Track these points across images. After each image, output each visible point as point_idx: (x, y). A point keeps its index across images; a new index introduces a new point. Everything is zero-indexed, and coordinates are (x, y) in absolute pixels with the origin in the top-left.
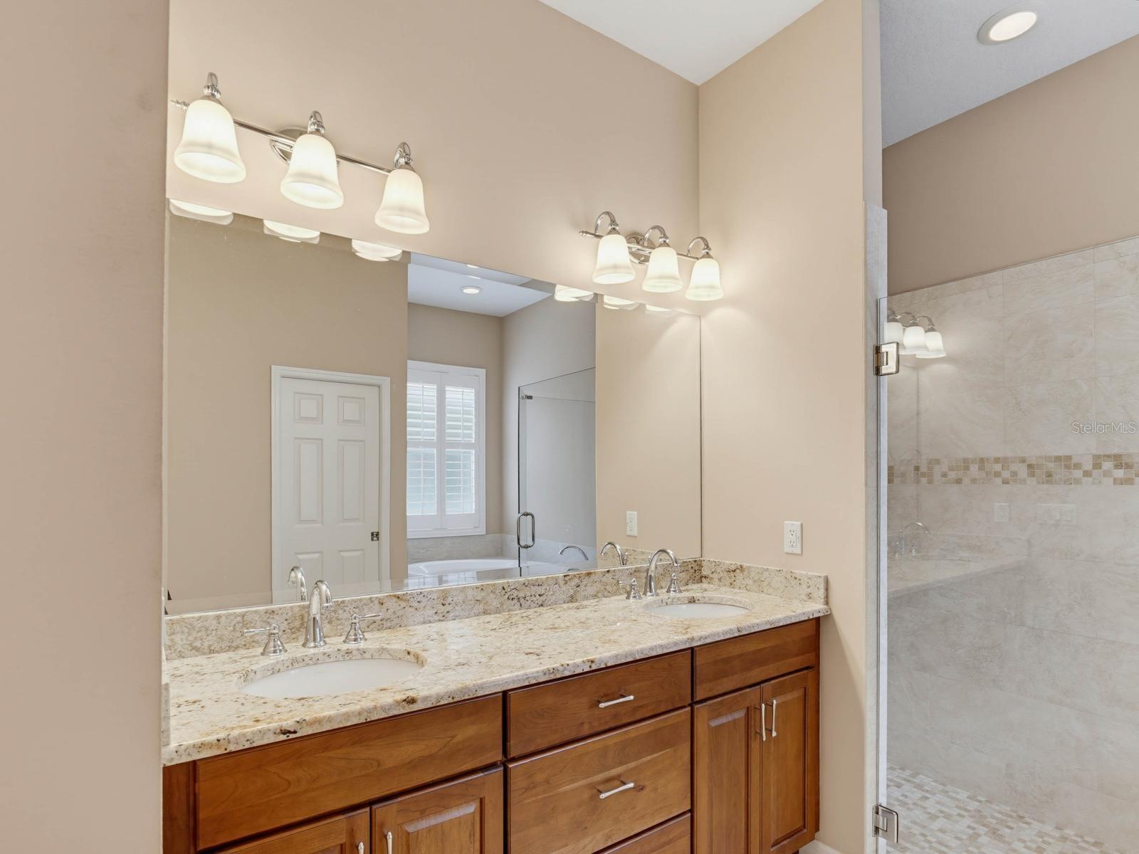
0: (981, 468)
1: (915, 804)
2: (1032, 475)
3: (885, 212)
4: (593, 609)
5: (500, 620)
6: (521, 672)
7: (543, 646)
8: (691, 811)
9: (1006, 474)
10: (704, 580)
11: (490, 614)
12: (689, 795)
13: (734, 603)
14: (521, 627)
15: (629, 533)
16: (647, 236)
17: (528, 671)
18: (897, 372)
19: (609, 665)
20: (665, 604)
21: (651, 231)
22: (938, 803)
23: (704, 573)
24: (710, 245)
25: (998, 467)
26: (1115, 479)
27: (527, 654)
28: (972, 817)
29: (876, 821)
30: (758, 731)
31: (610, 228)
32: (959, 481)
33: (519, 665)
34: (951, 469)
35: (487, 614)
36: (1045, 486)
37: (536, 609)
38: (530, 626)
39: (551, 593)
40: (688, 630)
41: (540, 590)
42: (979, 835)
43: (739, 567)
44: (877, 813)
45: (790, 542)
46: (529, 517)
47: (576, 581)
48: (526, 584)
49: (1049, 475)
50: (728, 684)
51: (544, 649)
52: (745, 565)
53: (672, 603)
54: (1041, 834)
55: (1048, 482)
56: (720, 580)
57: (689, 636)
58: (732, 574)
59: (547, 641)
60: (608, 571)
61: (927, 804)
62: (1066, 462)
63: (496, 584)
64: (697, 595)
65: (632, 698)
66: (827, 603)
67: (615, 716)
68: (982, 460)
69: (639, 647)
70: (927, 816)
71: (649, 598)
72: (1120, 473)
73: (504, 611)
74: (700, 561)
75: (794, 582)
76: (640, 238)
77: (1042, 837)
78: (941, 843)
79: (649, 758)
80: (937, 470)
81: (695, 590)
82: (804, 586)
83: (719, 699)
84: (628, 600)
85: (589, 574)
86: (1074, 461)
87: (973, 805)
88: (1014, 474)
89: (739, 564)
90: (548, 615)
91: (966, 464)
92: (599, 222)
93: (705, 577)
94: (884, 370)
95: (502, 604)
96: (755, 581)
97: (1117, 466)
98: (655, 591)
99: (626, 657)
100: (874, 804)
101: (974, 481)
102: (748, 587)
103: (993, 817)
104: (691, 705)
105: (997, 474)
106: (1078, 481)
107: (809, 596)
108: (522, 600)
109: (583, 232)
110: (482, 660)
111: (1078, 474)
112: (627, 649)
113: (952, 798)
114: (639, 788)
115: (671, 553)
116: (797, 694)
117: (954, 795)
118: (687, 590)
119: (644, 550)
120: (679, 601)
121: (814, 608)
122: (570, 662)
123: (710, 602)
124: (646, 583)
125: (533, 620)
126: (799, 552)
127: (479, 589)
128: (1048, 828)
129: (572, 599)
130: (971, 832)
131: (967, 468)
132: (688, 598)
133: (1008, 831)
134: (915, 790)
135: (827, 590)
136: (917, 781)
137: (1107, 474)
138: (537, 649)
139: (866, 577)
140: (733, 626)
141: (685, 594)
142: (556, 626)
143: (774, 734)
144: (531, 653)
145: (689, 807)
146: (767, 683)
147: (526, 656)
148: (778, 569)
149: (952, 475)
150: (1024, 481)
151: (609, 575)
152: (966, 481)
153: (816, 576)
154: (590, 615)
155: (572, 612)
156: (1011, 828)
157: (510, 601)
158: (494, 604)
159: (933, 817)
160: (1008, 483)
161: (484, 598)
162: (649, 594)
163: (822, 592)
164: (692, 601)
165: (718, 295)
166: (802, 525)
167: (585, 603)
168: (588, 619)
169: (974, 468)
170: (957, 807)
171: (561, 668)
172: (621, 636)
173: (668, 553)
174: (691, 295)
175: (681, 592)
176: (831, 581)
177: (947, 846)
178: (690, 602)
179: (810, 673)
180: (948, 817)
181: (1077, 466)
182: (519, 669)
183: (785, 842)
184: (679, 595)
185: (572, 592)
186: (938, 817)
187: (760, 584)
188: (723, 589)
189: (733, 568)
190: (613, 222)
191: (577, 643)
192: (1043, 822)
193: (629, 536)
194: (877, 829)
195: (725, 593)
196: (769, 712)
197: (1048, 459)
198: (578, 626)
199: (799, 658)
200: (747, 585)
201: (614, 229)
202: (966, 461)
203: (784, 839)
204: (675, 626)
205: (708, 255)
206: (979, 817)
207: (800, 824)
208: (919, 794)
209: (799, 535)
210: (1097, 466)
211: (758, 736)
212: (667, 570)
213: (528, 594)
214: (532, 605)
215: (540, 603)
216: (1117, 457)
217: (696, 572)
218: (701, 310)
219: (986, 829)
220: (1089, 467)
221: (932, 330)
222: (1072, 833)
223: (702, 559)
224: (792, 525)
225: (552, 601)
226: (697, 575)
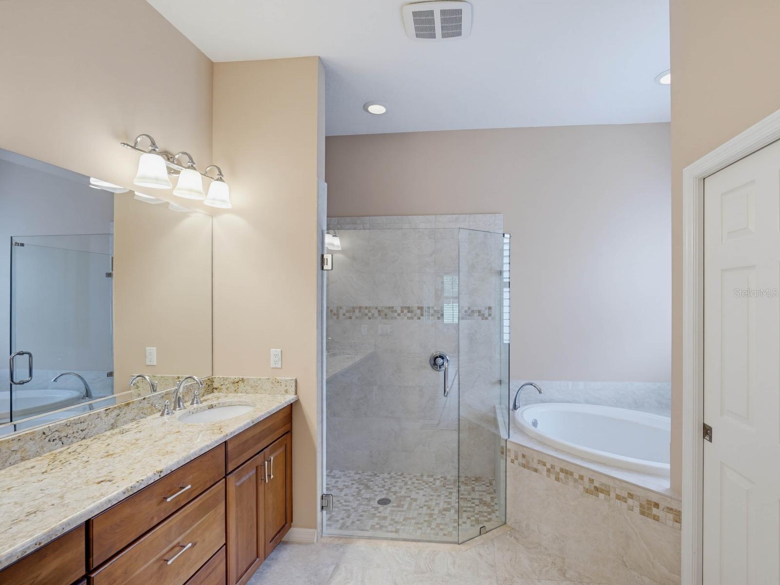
0: (360, 312)
1: (333, 486)
2: (380, 315)
3: (326, 184)
4: (136, 431)
5: (46, 462)
6: (104, 499)
7: (111, 472)
8: (226, 544)
9: (370, 314)
10: (215, 390)
11: (28, 459)
12: (225, 535)
13: (240, 403)
14: (75, 463)
15: (148, 363)
16: (177, 157)
17: (109, 496)
18: (332, 269)
19: (173, 470)
20: (191, 413)
21: (180, 154)
22: (343, 482)
23: (215, 386)
24: (223, 173)
25: (366, 311)
26: (408, 318)
27: (99, 483)
28: (357, 483)
29: (322, 503)
30: (263, 478)
31: (150, 148)
32: (350, 318)
33: (98, 494)
34: (347, 311)
35: (25, 460)
36: (385, 320)
37: (79, 443)
38: (85, 459)
39: (93, 425)
40: (222, 430)
41: (83, 426)
42: (360, 490)
43: (241, 379)
44: (322, 499)
45: (274, 362)
46: (27, 356)
47: (116, 412)
48: (68, 425)
49: (386, 315)
50: (246, 456)
51: (113, 474)
52: (245, 377)
53: (197, 412)
54: (383, 479)
55: (386, 318)
56: (227, 389)
57: (224, 434)
58: (236, 384)
59: (111, 468)
60: (144, 399)
61: (338, 484)
62: (391, 309)
63: (35, 431)
64: (214, 402)
65: (189, 486)
66: (296, 393)
67: (176, 503)
68: (360, 307)
69: (192, 451)
70: (338, 490)
71: (178, 413)
72: (409, 315)
73: (44, 452)
74: (212, 378)
75: (277, 384)
76: (170, 156)
77: (384, 480)
78: (346, 501)
79: (200, 522)
80: (341, 312)
81: (212, 399)
82: (283, 386)
83: (242, 467)
84: (162, 417)
85: (128, 404)
86: (395, 309)
87: (357, 477)
88: (373, 314)
89: (241, 377)
90: (96, 447)
91: (353, 310)
92: (139, 139)
93: (216, 389)
94: (325, 267)
95: (42, 447)
96: (252, 387)
97: (409, 312)
98: (183, 406)
99: (185, 461)
100: (321, 495)
101: (357, 318)
102: (247, 391)
103: (366, 479)
104: (225, 477)
105: (366, 315)
106: (395, 318)
107: (286, 391)
108: (64, 439)
109: (124, 144)
110: (53, 502)
111: (396, 315)
112: (184, 454)
113: (349, 477)
114: (194, 545)
115: (196, 378)
116: (281, 450)
117: (349, 475)
118: (205, 400)
119: (163, 375)
120: (202, 410)
121: (290, 398)
122: (143, 478)
123: (224, 405)
124: (175, 401)
125: (83, 453)
126: (279, 366)
127: (16, 440)
128: (386, 475)
129: (113, 426)
130: (358, 490)
131: (354, 311)
132: (208, 406)
133: (371, 483)
134: (332, 479)
135: (296, 386)
136: (332, 474)
137: (405, 315)
138: (105, 476)
139: (317, 377)
140: (249, 420)
141: (205, 404)
142: (111, 453)
143: (272, 477)
144: (102, 481)
145: (225, 542)
146: (266, 449)
147: (100, 485)
148: (267, 378)
149: (348, 315)
150: (376, 318)
151: (146, 401)
152: (354, 318)
153: (290, 380)
154: (138, 436)
155: (119, 437)
156: (372, 481)
157: (52, 442)
158: (34, 449)
159: (341, 490)
160: (371, 319)
161: (20, 447)
162: (178, 409)
163: (293, 389)
164: (211, 407)
165: (228, 206)
166: (282, 351)
167: (126, 427)
168: (137, 440)
169: (357, 311)
170: (351, 480)
171: (138, 484)
172: (174, 447)
173: (194, 379)
174: (207, 203)
175: (201, 402)
176: (298, 380)
177: (349, 502)
178: (209, 408)
179: (288, 435)
180: (347, 487)
181: (396, 311)
182: (99, 498)
183: (277, 536)
184: (201, 405)
185: (113, 421)
186: (343, 489)
187: (255, 388)
188: (231, 395)
189: (237, 380)
190: (153, 144)
191: (139, 461)
192: (383, 473)
193: (147, 366)
194: (322, 508)
195: (232, 398)
196: (269, 465)
197: (386, 308)
198: (132, 447)
199: (284, 428)
200: (247, 390)
201: (154, 150)
202: (353, 308)
203: (276, 535)
204: (211, 429)
205: (221, 180)
206: (360, 481)
207: (284, 523)
208: (334, 480)
209: (280, 357)
210: (402, 312)
211: (263, 481)
212: (188, 389)
213: (71, 432)
214: (75, 440)
215: (82, 437)
216: (409, 308)
217: (210, 387)
218: (213, 213)
219: (364, 486)
220: (399, 311)
221: (335, 236)
222: (393, 474)
223: (213, 377)
224: (275, 351)
225: (94, 432)
226: (211, 387)
